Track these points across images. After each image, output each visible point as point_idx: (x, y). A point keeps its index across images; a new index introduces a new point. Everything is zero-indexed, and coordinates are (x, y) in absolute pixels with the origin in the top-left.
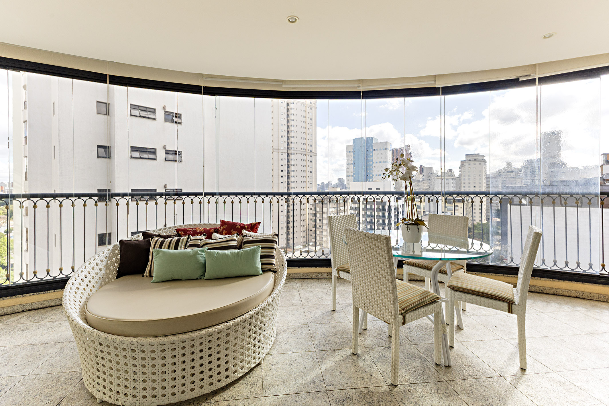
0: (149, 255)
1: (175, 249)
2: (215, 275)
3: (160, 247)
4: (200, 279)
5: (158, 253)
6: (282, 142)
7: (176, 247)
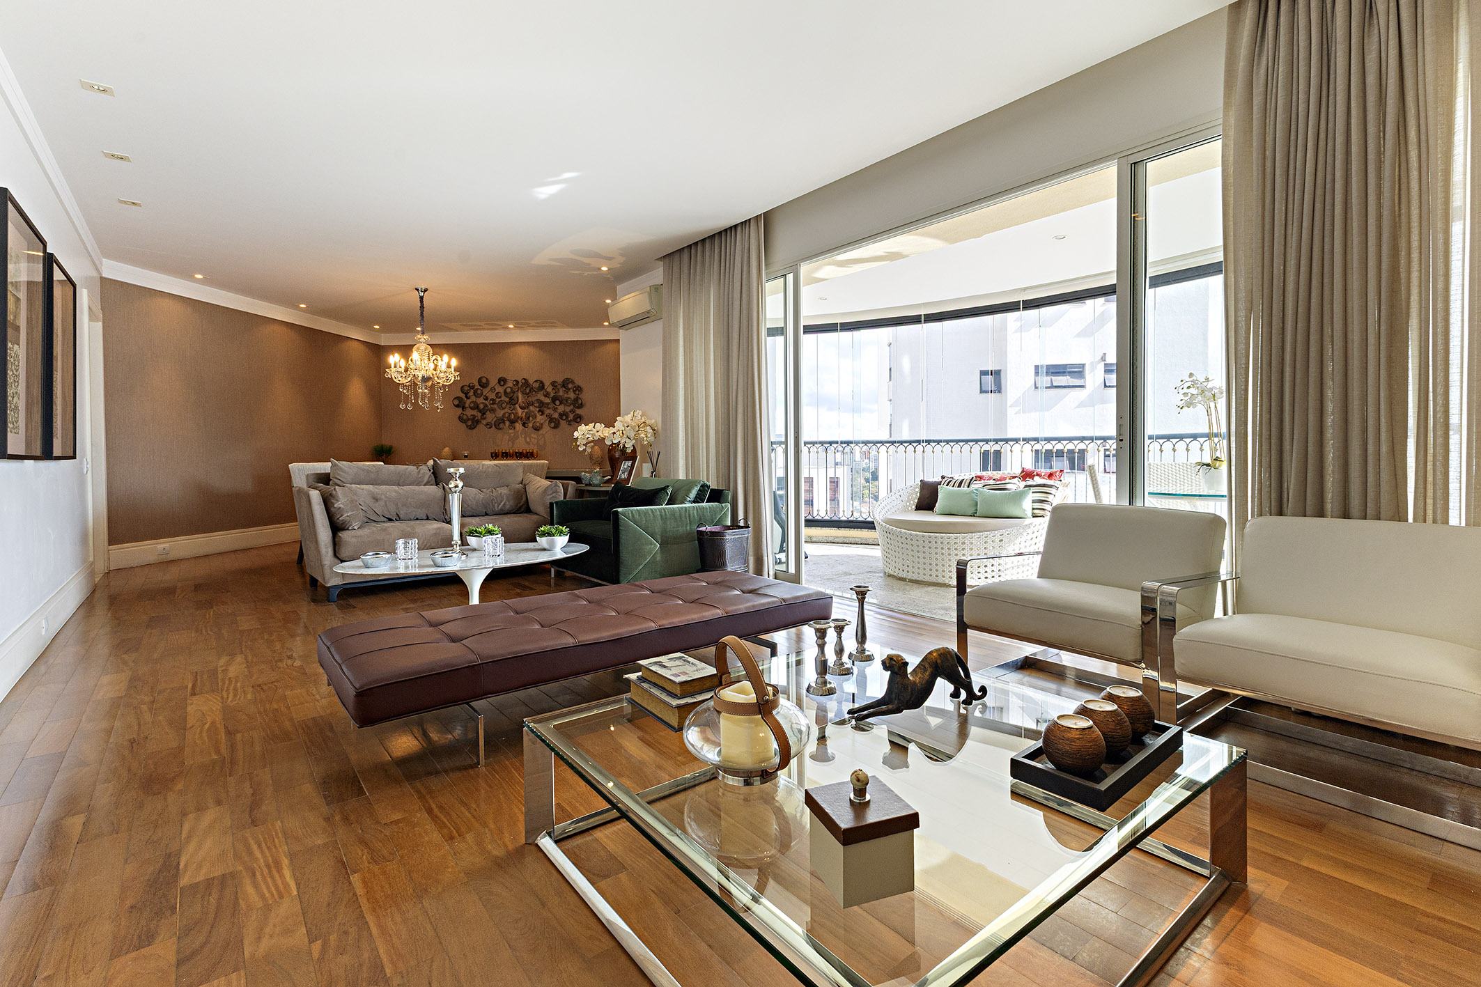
0: (938, 493)
2: (984, 514)
3: (947, 484)
4: (973, 516)
7: (959, 486)
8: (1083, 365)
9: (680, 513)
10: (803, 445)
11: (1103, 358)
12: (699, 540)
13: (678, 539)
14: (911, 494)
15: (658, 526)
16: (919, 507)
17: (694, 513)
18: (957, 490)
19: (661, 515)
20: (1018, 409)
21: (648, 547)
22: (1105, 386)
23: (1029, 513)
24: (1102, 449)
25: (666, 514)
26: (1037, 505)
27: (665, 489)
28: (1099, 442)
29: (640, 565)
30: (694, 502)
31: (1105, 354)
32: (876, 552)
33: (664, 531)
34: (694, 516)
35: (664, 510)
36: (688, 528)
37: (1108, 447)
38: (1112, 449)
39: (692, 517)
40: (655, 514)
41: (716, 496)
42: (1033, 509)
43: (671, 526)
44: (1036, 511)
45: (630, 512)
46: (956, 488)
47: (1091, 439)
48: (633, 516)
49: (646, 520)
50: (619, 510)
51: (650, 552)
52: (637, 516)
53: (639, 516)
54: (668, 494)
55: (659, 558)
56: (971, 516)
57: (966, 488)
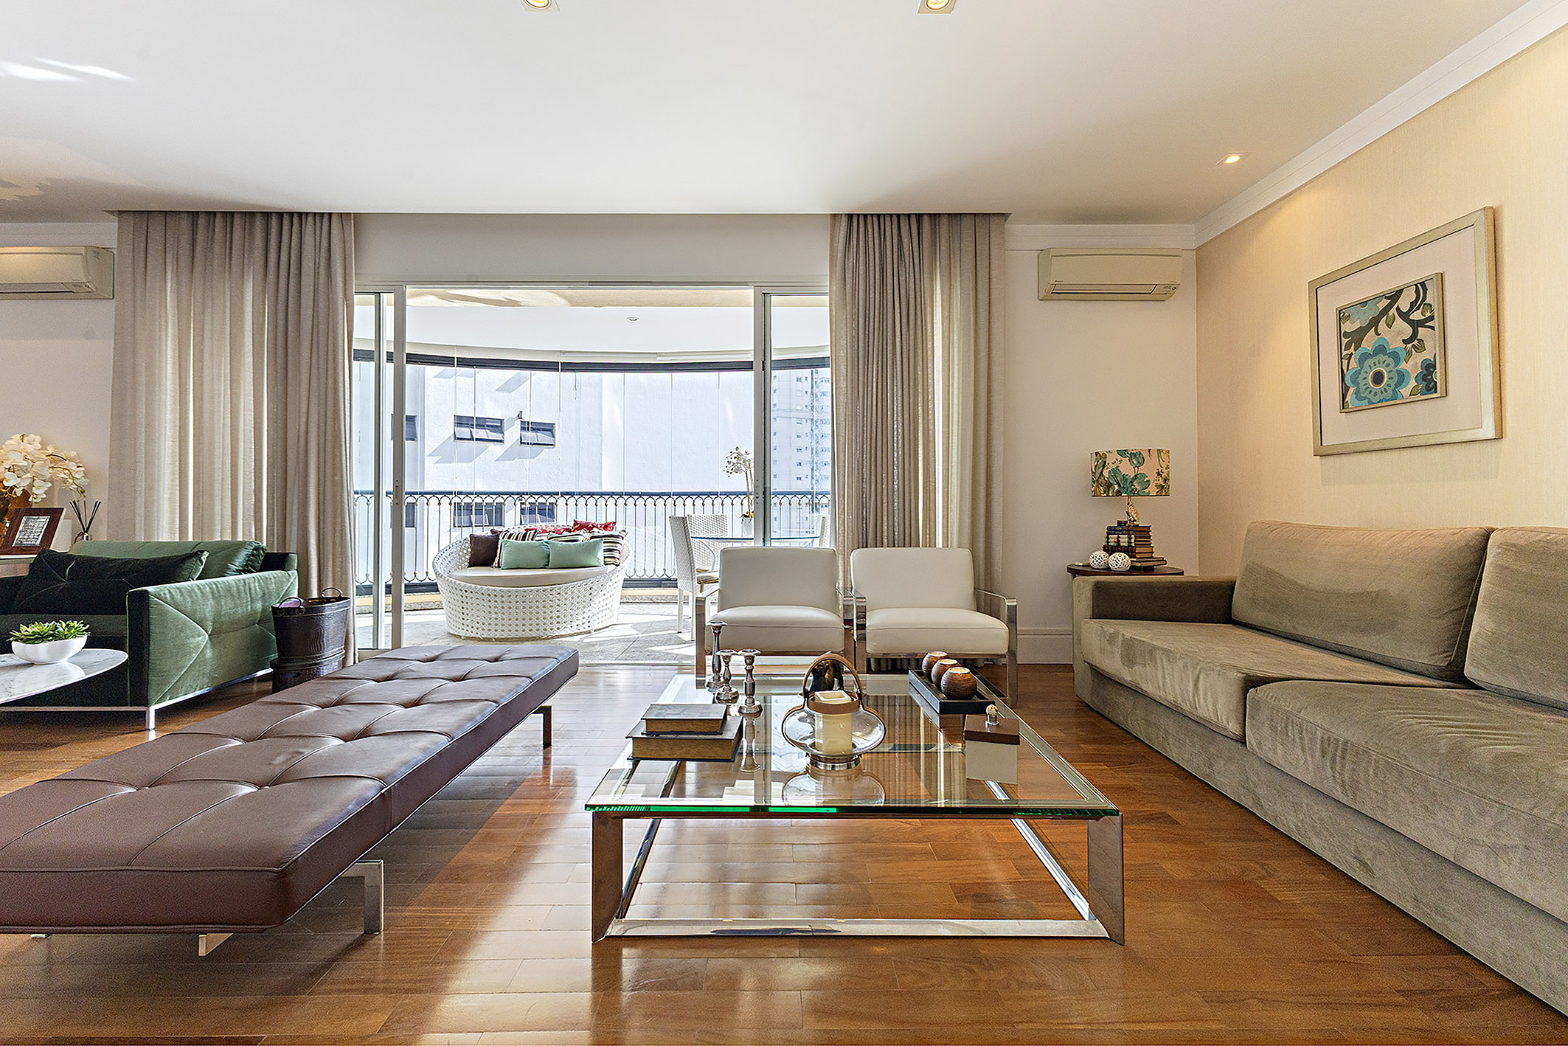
0: (497, 548)
1: (522, 540)
2: (558, 564)
3: (509, 538)
4: (545, 568)
5: (506, 542)
6: (799, 394)
7: (523, 539)
8: (501, 421)
9: (238, 587)
10: (385, 494)
11: (519, 416)
12: (276, 620)
13: (235, 625)
14: (462, 550)
15: (208, 609)
16: (473, 564)
17: (255, 586)
18: (520, 544)
19: (213, 593)
20: (438, 458)
21: (194, 641)
22: (521, 443)
23: (602, 563)
24: (518, 503)
25: (218, 591)
26: (608, 554)
27: (197, 555)
28: (516, 497)
29: (181, 668)
30: (245, 571)
31: (521, 412)
32: (439, 617)
33: (218, 615)
34: (256, 589)
35: (216, 585)
36: (249, 607)
37: (524, 501)
38: (527, 503)
39: (253, 592)
40: (204, 591)
41: (275, 561)
42: (605, 557)
43: (227, 605)
44: (607, 560)
45: (167, 592)
46: (520, 542)
47: (510, 494)
48: (172, 596)
49: (192, 602)
50: (150, 589)
51: (198, 645)
52: (178, 597)
53: (182, 595)
54: (201, 562)
55: (209, 653)
56: (541, 568)
57: (530, 541)
